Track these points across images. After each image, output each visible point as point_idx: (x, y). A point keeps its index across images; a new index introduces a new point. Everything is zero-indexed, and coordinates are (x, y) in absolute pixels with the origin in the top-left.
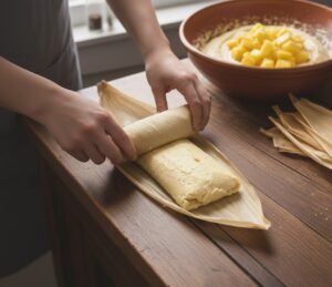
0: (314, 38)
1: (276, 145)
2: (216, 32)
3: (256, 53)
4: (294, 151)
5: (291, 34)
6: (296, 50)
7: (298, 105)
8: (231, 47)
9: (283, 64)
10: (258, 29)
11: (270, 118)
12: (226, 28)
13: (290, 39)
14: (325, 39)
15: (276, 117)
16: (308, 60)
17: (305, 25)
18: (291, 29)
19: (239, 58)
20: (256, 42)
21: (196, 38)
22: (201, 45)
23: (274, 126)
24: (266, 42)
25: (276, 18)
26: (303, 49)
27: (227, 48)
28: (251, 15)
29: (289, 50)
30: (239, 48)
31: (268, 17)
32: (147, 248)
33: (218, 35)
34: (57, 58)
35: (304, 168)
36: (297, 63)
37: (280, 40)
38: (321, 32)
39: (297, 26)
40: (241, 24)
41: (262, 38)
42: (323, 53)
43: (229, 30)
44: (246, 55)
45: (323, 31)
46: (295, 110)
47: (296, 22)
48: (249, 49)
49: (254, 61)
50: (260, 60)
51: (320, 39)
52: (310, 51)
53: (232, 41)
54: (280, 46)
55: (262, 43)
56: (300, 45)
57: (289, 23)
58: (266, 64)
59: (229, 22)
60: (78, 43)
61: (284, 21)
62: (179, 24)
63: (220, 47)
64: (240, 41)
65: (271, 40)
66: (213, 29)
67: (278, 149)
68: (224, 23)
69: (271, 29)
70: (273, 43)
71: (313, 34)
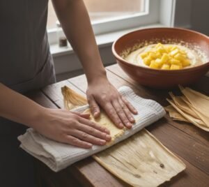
0: (193, 51)
1: (171, 116)
2: (134, 48)
3: (158, 61)
4: (182, 119)
5: (179, 49)
6: (182, 59)
7: (184, 91)
8: (143, 57)
9: (175, 67)
10: (159, 46)
11: (167, 100)
12: (140, 46)
13: (179, 52)
14: (199, 52)
15: (171, 99)
16: (190, 65)
17: (187, 43)
18: (179, 46)
19: (149, 64)
20: (158, 54)
21: (122, 52)
22: (125, 57)
23: (170, 104)
24: (165, 54)
25: (169, 40)
26: (187, 58)
27: (141, 58)
28: (155, 38)
29: (178, 59)
30: (148, 58)
31: (165, 39)
32: (97, 181)
33: (135, 50)
34: (42, 68)
35: (189, 130)
36: (183, 66)
37: (173, 53)
38: (197, 47)
39: (182, 44)
40: (149, 43)
41: (162, 52)
42: (198, 60)
43: (141, 47)
44: (152, 62)
45: (198, 47)
46: (182, 95)
47: (182, 42)
48: (154, 58)
49: (157, 65)
50: (162, 64)
51: (196, 52)
52: (191, 59)
53: (143, 54)
54: (173, 57)
55: (162, 55)
56: (185, 56)
57: (178, 42)
58: (165, 67)
59: (141, 42)
61: (174, 41)
62: (112, 43)
63: (136, 57)
64: (148, 54)
65: (167, 53)
67: (172, 118)
68: (139, 43)
69: (166, 47)
70: (169, 55)
71: (193, 49)
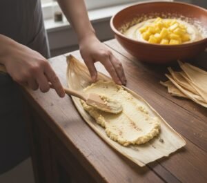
0: (193, 26)
1: (169, 91)
2: (133, 23)
3: (157, 35)
4: (181, 95)
5: (179, 24)
6: (182, 34)
7: (183, 67)
8: (142, 32)
9: (174, 42)
10: (158, 21)
11: (166, 75)
12: (139, 20)
13: (178, 27)
14: (199, 27)
15: (170, 74)
16: (189, 40)
17: (187, 18)
18: (179, 21)
19: (147, 39)
20: (157, 29)
21: (120, 26)
22: (123, 31)
23: (169, 80)
24: (164, 29)
25: (169, 14)
26: (186, 33)
27: (140, 33)
28: (154, 13)
29: (177, 34)
30: (147, 32)
31: (165, 14)
33: (134, 25)
35: (187, 106)
36: (183, 41)
37: (172, 28)
38: (197, 22)
39: (182, 19)
40: (148, 18)
41: (161, 26)
42: (198, 35)
43: (140, 22)
44: (151, 37)
46: (181, 70)
47: (182, 16)
48: (153, 33)
49: (156, 40)
50: (160, 40)
51: (197, 27)
52: (191, 34)
53: (142, 28)
54: (172, 31)
55: (161, 30)
56: (184, 31)
57: (178, 17)
58: (164, 42)
59: (140, 17)
60: (48, 30)
61: (175, 16)
62: (110, 18)
63: (135, 32)
64: (147, 28)
65: (167, 28)
66: (131, 21)
67: (171, 94)
68: (138, 17)
69: (166, 21)
70: (168, 29)
71: (193, 24)
